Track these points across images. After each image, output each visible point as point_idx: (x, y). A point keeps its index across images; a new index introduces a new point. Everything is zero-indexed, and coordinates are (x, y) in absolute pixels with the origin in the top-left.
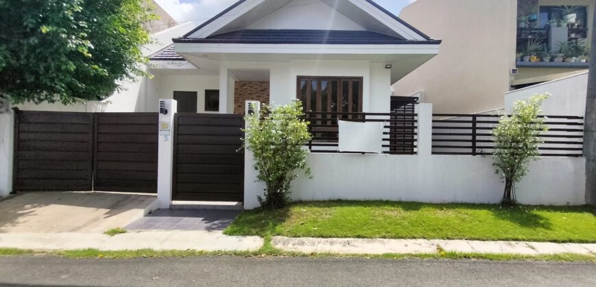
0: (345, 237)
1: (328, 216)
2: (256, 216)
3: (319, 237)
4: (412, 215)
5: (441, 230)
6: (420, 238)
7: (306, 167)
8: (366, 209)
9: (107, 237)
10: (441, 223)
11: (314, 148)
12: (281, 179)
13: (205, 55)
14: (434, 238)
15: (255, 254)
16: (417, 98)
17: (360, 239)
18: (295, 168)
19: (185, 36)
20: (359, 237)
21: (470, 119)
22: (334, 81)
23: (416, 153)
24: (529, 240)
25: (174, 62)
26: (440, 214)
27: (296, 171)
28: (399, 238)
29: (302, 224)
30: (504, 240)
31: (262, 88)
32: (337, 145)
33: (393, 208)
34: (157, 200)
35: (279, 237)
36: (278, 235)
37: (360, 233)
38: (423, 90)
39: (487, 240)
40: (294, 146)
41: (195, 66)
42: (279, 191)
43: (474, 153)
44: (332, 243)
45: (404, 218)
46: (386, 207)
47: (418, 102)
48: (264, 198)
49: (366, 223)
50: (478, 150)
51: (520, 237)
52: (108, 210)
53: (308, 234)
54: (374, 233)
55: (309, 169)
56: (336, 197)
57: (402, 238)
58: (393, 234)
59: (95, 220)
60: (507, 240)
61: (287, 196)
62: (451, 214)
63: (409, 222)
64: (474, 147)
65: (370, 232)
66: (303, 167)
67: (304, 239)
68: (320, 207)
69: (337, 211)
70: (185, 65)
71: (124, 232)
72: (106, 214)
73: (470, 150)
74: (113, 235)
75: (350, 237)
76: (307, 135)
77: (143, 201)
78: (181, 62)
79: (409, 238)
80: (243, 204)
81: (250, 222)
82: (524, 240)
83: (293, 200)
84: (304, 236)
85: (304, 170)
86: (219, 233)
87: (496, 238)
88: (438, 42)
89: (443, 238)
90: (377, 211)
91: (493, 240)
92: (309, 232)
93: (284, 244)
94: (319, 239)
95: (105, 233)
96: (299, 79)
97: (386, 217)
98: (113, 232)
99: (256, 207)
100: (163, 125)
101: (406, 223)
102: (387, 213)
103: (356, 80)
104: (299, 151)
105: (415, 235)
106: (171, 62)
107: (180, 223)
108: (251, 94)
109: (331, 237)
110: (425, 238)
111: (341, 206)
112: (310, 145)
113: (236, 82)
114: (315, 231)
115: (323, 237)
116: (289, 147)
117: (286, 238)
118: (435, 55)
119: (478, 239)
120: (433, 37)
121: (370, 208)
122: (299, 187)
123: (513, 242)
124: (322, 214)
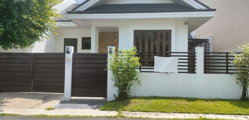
0: (156, 112)
1: (148, 103)
2: (114, 103)
3: (143, 112)
4: (191, 103)
5: (204, 110)
6: (192, 113)
7: (138, 80)
8: (168, 100)
9: (47, 111)
10: (204, 107)
11: (142, 70)
12: (126, 85)
13: (84, 20)
14: (199, 113)
15: (115, 117)
16: (208, 40)
17: (163, 113)
18: (133, 80)
19: (73, 10)
20: (162, 112)
21: (225, 55)
22: (155, 32)
23: (196, 73)
24: (246, 115)
25: (66, 22)
26: (206, 103)
27: (133, 82)
28: (182, 113)
29: (136, 106)
30: (234, 115)
31: (114, 36)
32: (153, 69)
33: (182, 101)
34: (64, 96)
35: (125, 112)
36: (125, 111)
37: (163, 110)
38: (212, 35)
39: (225, 114)
40: (132, 69)
41: (77, 25)
42: (124, 91)
43: (227, 73)
44: (150, 115)
45: (186, 105)
46: (179, 100)
47: (209, 42)
48: (117, 96)
49: (166, 107)
50: (229, 71)
51: (242, 113)
52: (43, 100)
53: (139, 111)
54: (170, 111)
55: (140, 81)
56: (154, 95)
57: (183, 113)
58: (179, 111)
59: (39, 104)
60: (235, 114)
61: (129, 94)
62: (211, 104)
63: (188, 107)
64: (227, 70)
65: (168, 110)
66: (136, 80)
67: (137, 113)
68: (145, 99)
69: (153, 101)
70: (71, 24)
71: (54, 109)
72: (42, 102)
73: (225, 71)
74: (49, 110)
75: (158, 112)
76: (138, 64)
77: (57, 97)
78: (69, 22)
79: (187, 113)
80: (106, 99)
81: (111, 106)
82: (244, 115)
83: (132, 96)
84: (136, 111)
85: (137, 81)
86: (97, 110)
87: (230, 113)
88: (214, 10)
89: (204, 114)
90: (173, 102)
91: (228, 115)
92: (139, 109)
93: (127, 114)
94: (144, 113)
95: (46, 109)
96: (135, 32)
97: (177, 104)
98: (49, 109)
99: (113, 100)
100: (67, 59)
101: (187, 107)
102: (178, 102)
103: (167, 32)
104: (135, 72)
105: (190, 112)
106: (64, 22)
107: (78, 106)
108: (108, 40)
109: (149, 112)
110: (194, 113)
111: (156, 99)
112: (140, 69)
113: (99, 33)
114: (142, 109)
115: (145, 112)
116: (130, 70)
117: (128, 112)
118: (213, 17)
119: (221, 114)
120: (211, 7)
121: (170, 100)
122: (135, 89)
123: (238, 116)
124: (146, 102)
